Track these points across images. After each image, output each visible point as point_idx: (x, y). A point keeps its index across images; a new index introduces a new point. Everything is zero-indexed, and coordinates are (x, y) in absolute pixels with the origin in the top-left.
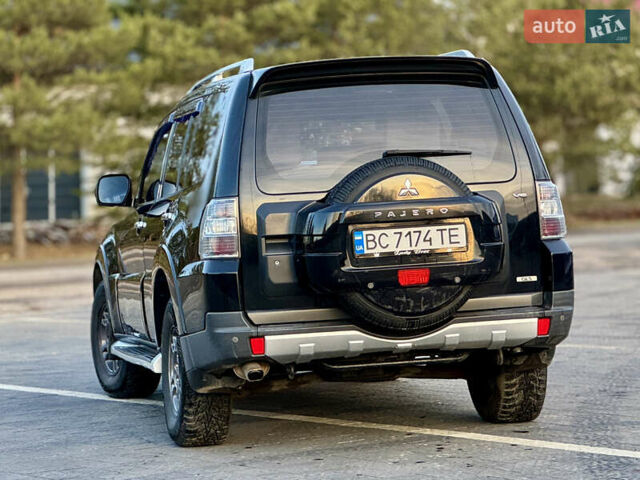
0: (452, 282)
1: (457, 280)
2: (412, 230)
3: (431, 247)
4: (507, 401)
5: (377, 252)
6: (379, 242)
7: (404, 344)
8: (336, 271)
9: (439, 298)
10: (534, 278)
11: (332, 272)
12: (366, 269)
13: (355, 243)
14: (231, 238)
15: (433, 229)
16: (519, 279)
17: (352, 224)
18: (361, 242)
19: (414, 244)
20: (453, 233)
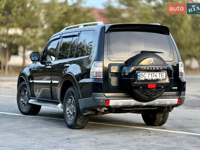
0: (161, 88)
1: (163, 87)
2: (152, 73)
3: (157, 78)
4: (158, 120)
5: (143, 79)
6: (143, 76)
7: (145, 104)
8: (132, 83)
9: (157, 92)
10: (177, 88)
11: (131, 83)
12: (140, 83)
13: (138, 76)
14: (100, 72)
15: (158, 73)
16: (173, 88)
17: (137, 70)
18: (139, 76)
19: (152, 77)
20: (162, 74)
